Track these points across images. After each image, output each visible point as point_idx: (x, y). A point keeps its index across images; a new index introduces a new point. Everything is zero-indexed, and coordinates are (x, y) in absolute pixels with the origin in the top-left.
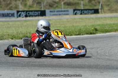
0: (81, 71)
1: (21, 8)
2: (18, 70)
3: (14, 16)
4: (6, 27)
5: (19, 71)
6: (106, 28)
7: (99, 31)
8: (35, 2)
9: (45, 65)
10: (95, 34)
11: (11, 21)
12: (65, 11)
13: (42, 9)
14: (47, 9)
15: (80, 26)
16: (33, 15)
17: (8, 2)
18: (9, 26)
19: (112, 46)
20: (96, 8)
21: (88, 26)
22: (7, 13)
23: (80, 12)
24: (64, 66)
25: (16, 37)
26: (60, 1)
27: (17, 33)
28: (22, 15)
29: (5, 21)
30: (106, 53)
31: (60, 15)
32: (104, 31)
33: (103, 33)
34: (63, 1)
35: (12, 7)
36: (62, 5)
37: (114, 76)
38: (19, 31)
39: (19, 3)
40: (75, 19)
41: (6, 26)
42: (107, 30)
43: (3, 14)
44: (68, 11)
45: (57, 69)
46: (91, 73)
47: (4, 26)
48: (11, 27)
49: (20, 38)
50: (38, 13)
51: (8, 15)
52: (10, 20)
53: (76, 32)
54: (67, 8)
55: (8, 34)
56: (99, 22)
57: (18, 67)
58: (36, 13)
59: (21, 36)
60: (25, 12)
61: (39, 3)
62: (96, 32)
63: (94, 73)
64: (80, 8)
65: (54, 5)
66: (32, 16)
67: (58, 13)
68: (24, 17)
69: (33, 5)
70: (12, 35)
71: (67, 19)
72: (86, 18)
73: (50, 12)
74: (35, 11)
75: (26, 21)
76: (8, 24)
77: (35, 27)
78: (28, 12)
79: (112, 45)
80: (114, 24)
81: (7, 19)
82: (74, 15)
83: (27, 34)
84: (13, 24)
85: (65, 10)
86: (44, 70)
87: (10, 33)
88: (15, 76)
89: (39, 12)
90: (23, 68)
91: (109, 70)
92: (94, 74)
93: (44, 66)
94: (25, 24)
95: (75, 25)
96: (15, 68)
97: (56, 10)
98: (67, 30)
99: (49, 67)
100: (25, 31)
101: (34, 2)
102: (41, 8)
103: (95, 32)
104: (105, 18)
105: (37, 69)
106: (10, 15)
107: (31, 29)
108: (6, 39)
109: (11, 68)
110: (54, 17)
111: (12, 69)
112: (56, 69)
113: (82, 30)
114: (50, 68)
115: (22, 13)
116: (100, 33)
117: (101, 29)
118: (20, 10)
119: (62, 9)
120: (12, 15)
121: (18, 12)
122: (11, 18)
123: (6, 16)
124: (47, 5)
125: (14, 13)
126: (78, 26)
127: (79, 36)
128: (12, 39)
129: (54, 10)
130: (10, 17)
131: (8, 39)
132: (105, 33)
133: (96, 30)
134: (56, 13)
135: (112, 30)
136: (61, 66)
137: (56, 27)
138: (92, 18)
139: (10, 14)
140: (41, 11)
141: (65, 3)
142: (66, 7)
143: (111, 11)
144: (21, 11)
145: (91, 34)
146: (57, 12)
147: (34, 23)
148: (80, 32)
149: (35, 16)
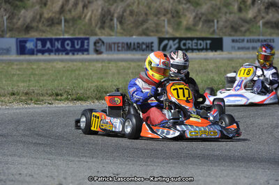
1: (169, 31)
3: (152, 50)
4: (132, 73)
8: (200, 18)
9: (215, 156)
12: (265, 41)
14: (226, 35)
16: (194, 47)
17: (141, 19)
22: (136, 42)
26: (255, 18)
28: (171, 47)
29: (132, 60)
31: (254, 48)
34: (263, 18)
35: (147, 29)
36: (259, 27)
39: (164, 21)
41: (134, 71)
43: (127, 44)
44: (272, 41)
47: (130, 71)
50: (206, 44)
51: (138, 47)
54: (271, 35)
58: (201, 45)
60: (177, 41)
61: (209, 22)
65: (242, 26)
66: (193, 50)
67: (251, 45)
69: (195, 25)
73: (233, 41)
74: (198, 39)
76: (139, 65)
77: (197, 74)
78: (184, 42)
81: (137, 55)
85: (265, 38)
89: (209, 42)
97: (246, 38)
101: (197, 19)
102: (214, 31)
106: (144, 47)
110: (241, 54)
111: (142, 163)
115: (171, 42)
118: (167, 36)
119: (259, 35)
120: (147, 47)
121: (161, 40)
122: (145, 52)
123: (134, 49)
124: (226, 27)
125: (152, 43)
129: (242, 38)
130: (143, 51)
134: (245, 44)
139: (143, 43)
141: (266, 24)
142: (269, 31)
146: (248, 41)
147: (196, 66)
149: (199, 50)
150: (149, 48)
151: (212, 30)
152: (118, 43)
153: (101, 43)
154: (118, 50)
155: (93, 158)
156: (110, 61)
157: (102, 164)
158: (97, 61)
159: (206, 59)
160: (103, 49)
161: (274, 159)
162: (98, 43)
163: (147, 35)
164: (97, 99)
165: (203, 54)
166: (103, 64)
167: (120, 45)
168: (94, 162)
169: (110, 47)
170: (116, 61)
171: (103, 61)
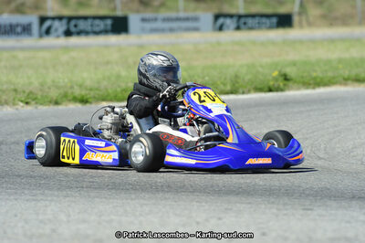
1: (52, 7)
2: (49, 198)
3: (31, 35)
4: (5, 67)
5: (53, 203)
6: (315, 71)
7: (295, 82)
9: (130, 184)
10: (282, 90)
11: (22, 49)
12: (187, 19)
13: (119, 13)
14: (133, 12)
15: (234, 66)
18: (16, 63)
19: (336, 129)
20: (283, 10)
21: (262, 66)
22: (8, 22)
25: (39, 97)
27: (42, 85)
28: (56, 30)
30: (319, 150)
31: (171, 30)
32: (312, 82)
33: (307, 88)
35: (23, 4)
37: (348, 222)
38: (49, 81)
40: (219, 43)
41: (8, 64)
42: (318, 80)
44: (196, 19)
46: (275, 211)
47: (2, 64)
48: (20, 66)
49: (50, 102)
51: (11, 30)
52: (18, 44)
53: (224, 85)
54: (194, 10)
55: (12, 87)
56: (292, 56)
57: (46, 191)
58: (98, 26)
59: (54, 94)
62: (285, 85)
63: (285, 212)
64: (233, 11)
67: (167, 25)
68: (62, 35)
70: (27, 91)
71: (195, 45)
72: (254, 43)
73: (144, 20)
75: (66, 48)
76: (13, 57)
79: (335, 126)
80: (340, 61)
81: (9, 42)
82: (214, 30)
83: (72, 87)
84: (28, 59)
85: (188, 15)
86: (129, 201)
87: (20, 86)
88: (41, 217)
90: (65, 193)
91: (329, 203)
92: (285, 215)
93: (127, 189)
94: (64, 58)
95: (218, 61)
96: (39, 192)
97: (161, 16)
98: (196, 77)
99: (143, 190)
100: (66, 80)
102: (115, 9)
103: (281, 84)
104: (313, 41)
105: (107, 196)
106: (19, 29)
107: (85, 75)
108: (6, 103)
109: (26, 192)
110: (155, 38)
111: (28, 197)
112: (166, 199)
113: (243, 79)
115: (56, 23)
116: (299, 89)
117: (302, 77)
118: (50, 14)
119: (178, 11)
120: (24, 29)
121: (43, 20)
122: (20, 38)
123: (5, 33)
125: (30, 24)
126: (229, 66)
127: (232, 96)
128: (27, 103)
129: (154, 15)
130: (18, 34)
131: (14, 104)
132: (314, 88)
133: (286, 78)
134: (159, 25)
135: (334, 78)
136: (180, 188)
138: (273, 43)
139: (17, 25)
140: (115, 19)
142: (192, 5)
143: (331, 19)
144: (53, 19)
145: (270, 90)
147: (94, 56)
148: (237, 85)
149: (96, 33)
150: (26, 30)
151: (112, 5)
159: (107, 46)
161: (212, 186)
165: (102, 39)
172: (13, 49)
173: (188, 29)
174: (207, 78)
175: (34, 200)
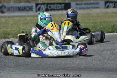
0: (116, 75)
3: (32, 11)
4: (22, 23)
11: (29, 16)
12: (94, 4)
13: (67, 2)
15: (113, 22)
16: (55, 8)
18: (26, 22)
22: (23, 6)
23: (112, 5)
24: (95, 70)
28: (42, 9)
29: (22, 16)
31: (88, 8)
40: (107, 13)
43: (18, 7)
44: (98, 4)
45: (86, 73)
47: (21, 22)
48: (28, 23)
50: (62, 6)
51: (25, 9)
52: (28, 14)
53: (109, 29)
57: (38, 71)
58: (59, 7)
60: (46, 5)
66: (54, 10)
67: (86, 6)
68: (45, 11)
71: (97, 14)
73: (77, 4)
74: (57, 4)
76: (25, 19)
78: (49, 5)
81: (24, 13)
82: (105, 8)
84: (31, 20)
85: (94, 2)
87: (28, 30)
89: (63, 5)
90: (45, 71)
93: (70, 70)
95: (106, 20)
96: (35, 71)
97: (83, 3)
99: (76, 70)
105: (61, 72)
106: (28, 9)
109: (30, 71)
112: (84, 73)
113: (116, 27)
114: (77, 72)
115: (42, 6)
118: (40, 2)
120: (30, 8)
121: (37, 5)
122: (29, 12)
123: (23, 10)
125: (32, 6)
126: (111, 22)
127: (112, 34)
129: (81, 2)
130: (27, 11)
134: (83, 6)
136: (90, 69)
137: (84, 23)
139: (27, 7)
140: (65, 4)
144: (41, 4)
146: (85, 4)
147: (57, 19)
148: (114, 29)
150: (31, 9)
152: (14, 7)
153: (4, 7)
154: (14, 11)
155: (4, 70)
156: (9, 17)
157: (9, 73)
158: (2, 17)
159: (62, 15)
160: (5, 10)
161: (103, 68)
162: (3, 7)
163: (29, 2)
164: (4, 38)
165: (60, 12)
166: (6, 19)
167: (15, 8)
168: (5, 73)
169: (9, 10)
170: (13, 17)
171: (6, 17)
172: (25, 16)
173: (94, 8)
174: (102, 27)
175: (33, 74)
